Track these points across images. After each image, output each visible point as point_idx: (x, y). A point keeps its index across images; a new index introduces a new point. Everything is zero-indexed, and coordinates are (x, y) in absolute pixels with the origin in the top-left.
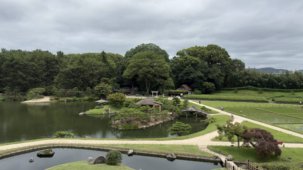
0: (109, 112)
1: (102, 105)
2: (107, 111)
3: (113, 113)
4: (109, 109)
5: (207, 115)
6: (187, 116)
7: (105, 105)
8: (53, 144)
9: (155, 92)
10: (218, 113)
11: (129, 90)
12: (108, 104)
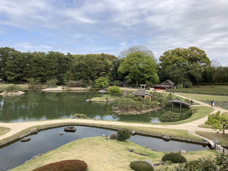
0: (109, 100)
1: (103, 94)
2: (107, 99)
3: (112, 101)
4: (109, 97)
5: (190, 106)
6: (173, 106)
7: (105, 94)
8: (74, 123)
9: (143, 85)
10: (199, 104)
11: (122, 82)
12: (107, 93)
